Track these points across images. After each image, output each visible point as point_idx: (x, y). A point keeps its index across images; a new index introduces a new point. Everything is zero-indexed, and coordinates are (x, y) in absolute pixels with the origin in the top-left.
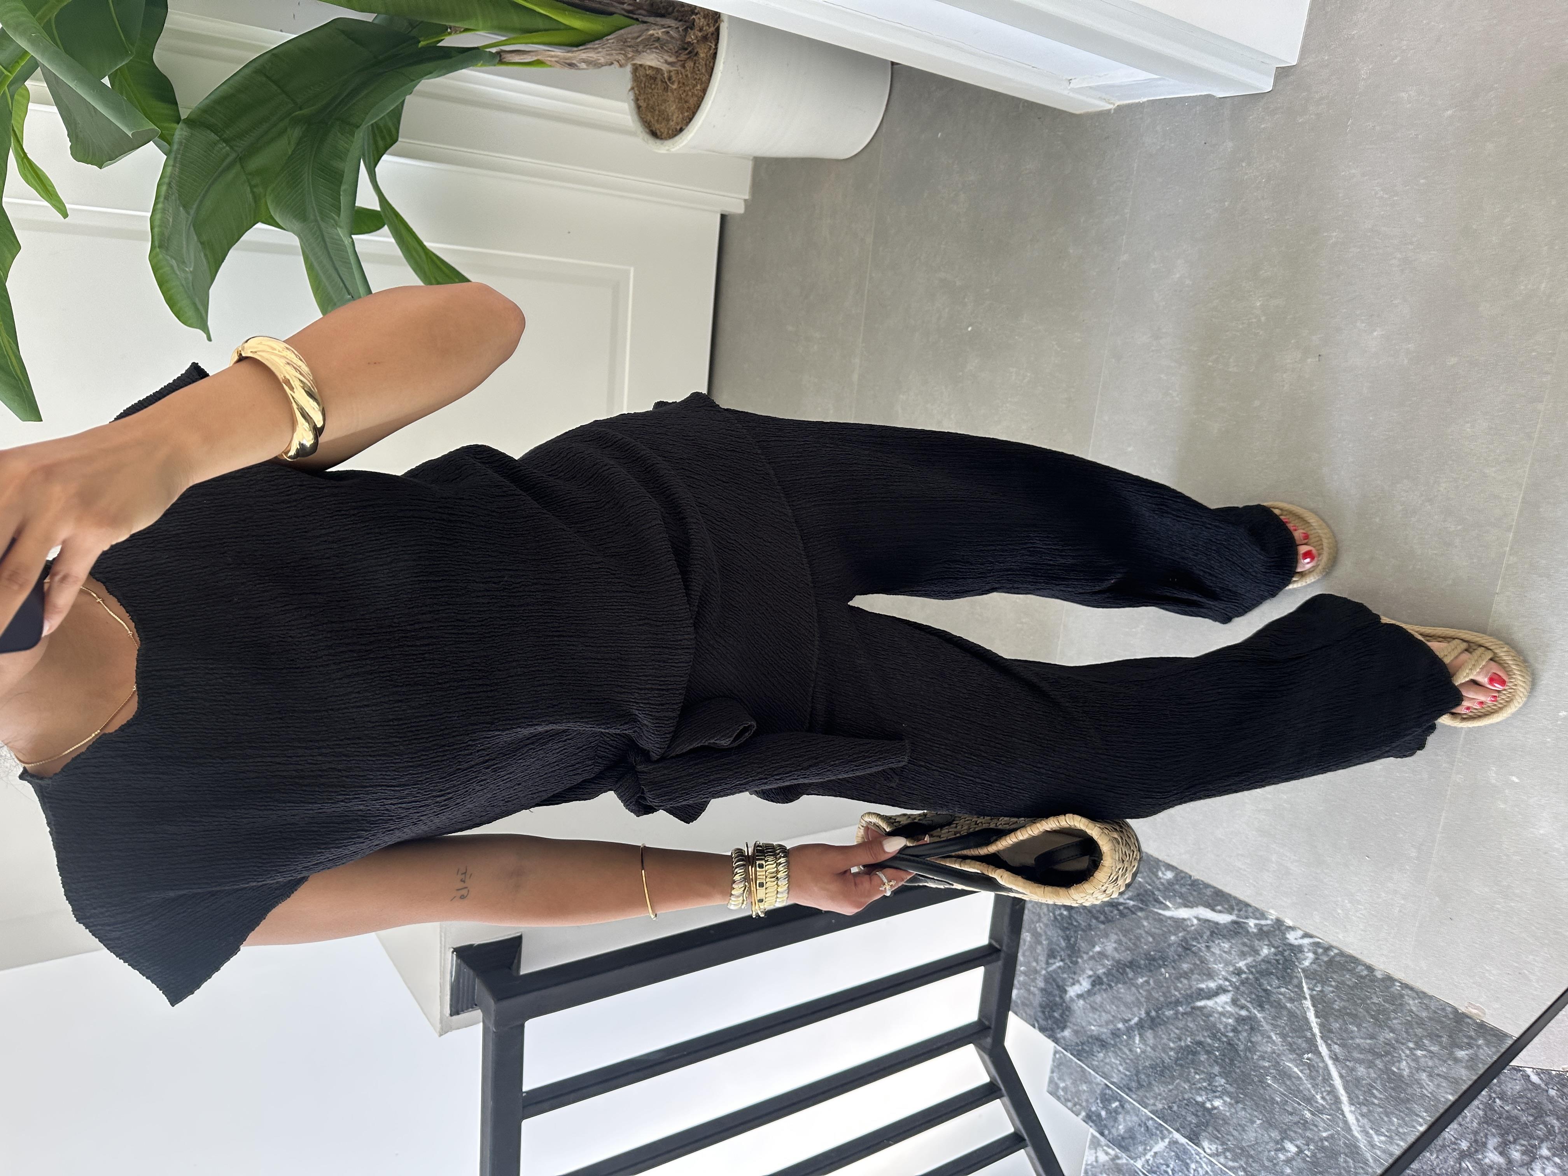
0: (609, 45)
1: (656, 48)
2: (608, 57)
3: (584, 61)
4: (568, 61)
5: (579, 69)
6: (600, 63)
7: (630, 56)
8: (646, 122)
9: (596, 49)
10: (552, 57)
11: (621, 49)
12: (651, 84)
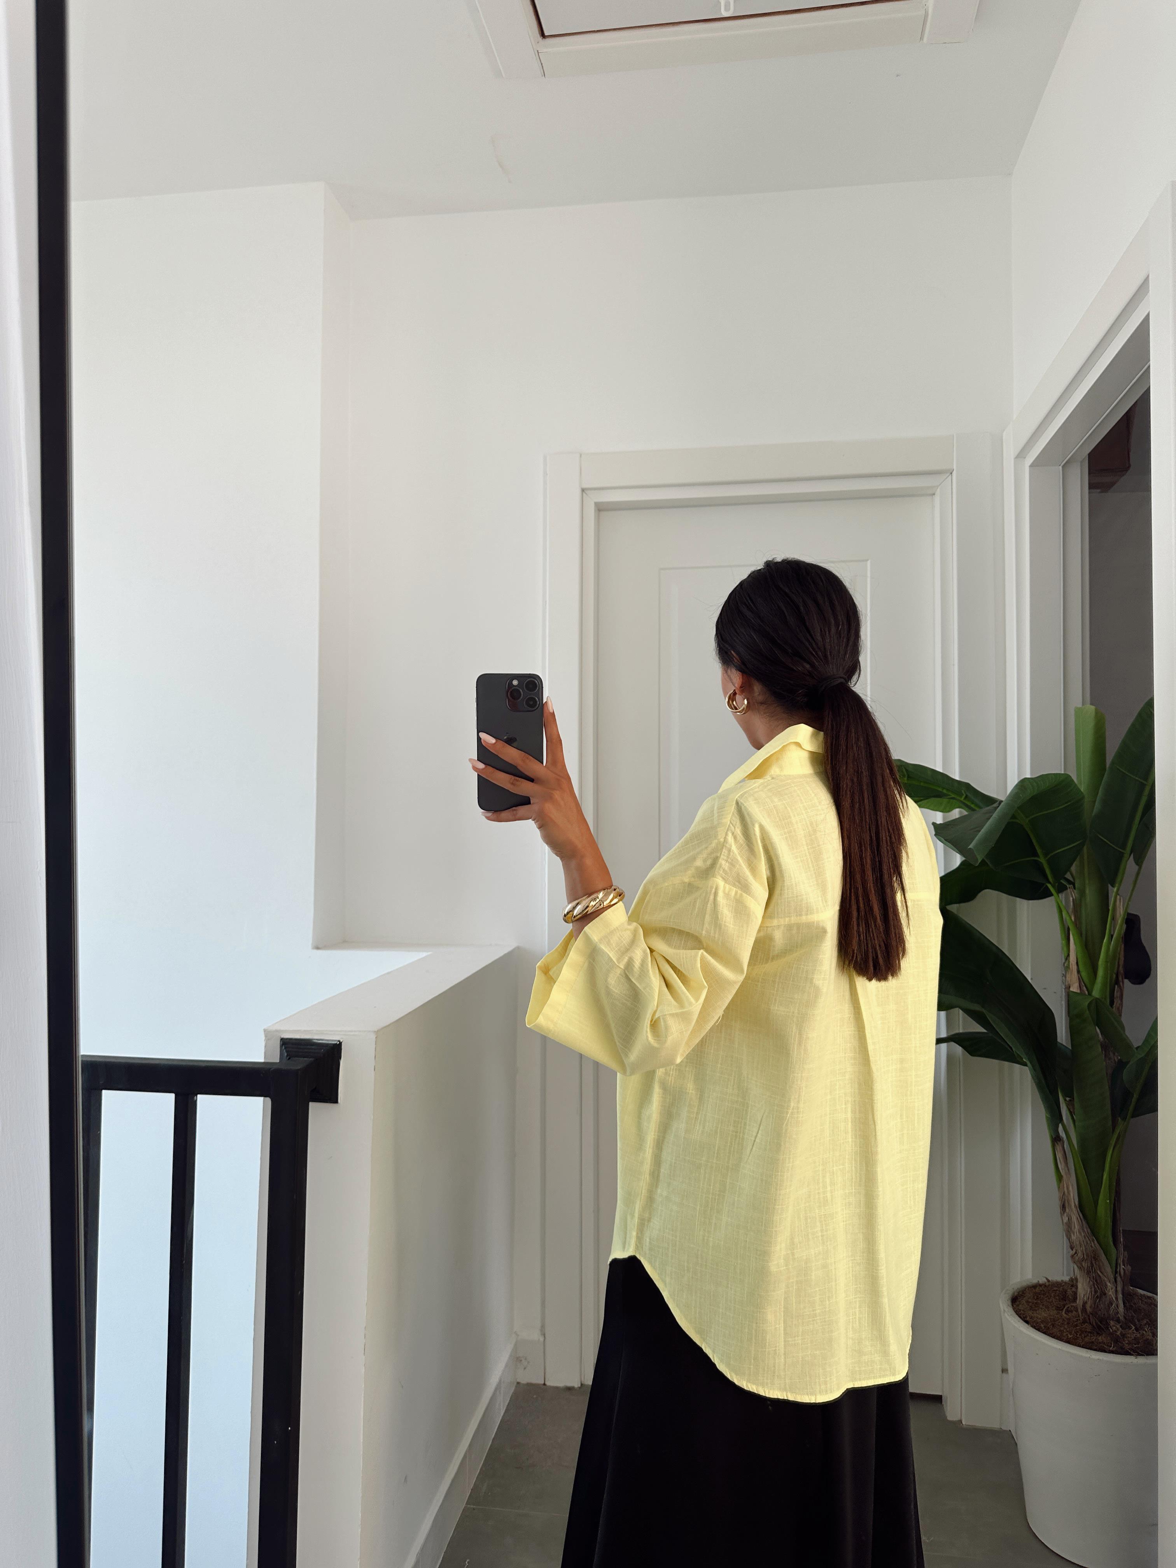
0: (1089, 1242)
1: (1096, 1292)
2: (1078, 1243)
3: (1070, 1219)
4: (1066, 1205)
5: (1062, 1215)
6: (1070, 1236)
7: (1084, 1264)
8: (1023, 1293)
9: (1084, 1231)
10: (1068, 1188)
11: (1087, 1255)
12: (1058, 1296)
